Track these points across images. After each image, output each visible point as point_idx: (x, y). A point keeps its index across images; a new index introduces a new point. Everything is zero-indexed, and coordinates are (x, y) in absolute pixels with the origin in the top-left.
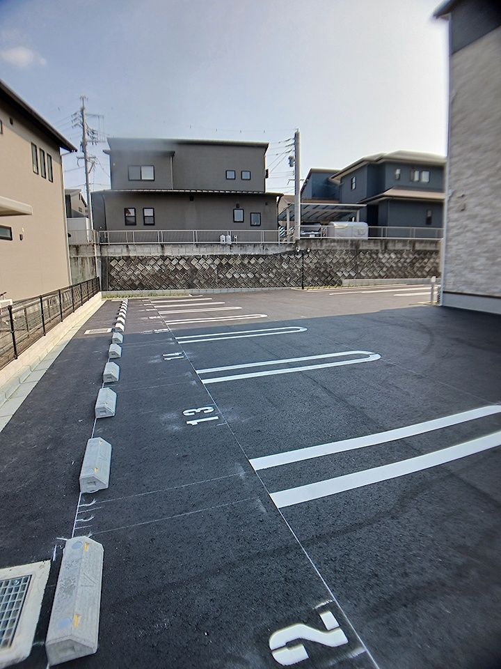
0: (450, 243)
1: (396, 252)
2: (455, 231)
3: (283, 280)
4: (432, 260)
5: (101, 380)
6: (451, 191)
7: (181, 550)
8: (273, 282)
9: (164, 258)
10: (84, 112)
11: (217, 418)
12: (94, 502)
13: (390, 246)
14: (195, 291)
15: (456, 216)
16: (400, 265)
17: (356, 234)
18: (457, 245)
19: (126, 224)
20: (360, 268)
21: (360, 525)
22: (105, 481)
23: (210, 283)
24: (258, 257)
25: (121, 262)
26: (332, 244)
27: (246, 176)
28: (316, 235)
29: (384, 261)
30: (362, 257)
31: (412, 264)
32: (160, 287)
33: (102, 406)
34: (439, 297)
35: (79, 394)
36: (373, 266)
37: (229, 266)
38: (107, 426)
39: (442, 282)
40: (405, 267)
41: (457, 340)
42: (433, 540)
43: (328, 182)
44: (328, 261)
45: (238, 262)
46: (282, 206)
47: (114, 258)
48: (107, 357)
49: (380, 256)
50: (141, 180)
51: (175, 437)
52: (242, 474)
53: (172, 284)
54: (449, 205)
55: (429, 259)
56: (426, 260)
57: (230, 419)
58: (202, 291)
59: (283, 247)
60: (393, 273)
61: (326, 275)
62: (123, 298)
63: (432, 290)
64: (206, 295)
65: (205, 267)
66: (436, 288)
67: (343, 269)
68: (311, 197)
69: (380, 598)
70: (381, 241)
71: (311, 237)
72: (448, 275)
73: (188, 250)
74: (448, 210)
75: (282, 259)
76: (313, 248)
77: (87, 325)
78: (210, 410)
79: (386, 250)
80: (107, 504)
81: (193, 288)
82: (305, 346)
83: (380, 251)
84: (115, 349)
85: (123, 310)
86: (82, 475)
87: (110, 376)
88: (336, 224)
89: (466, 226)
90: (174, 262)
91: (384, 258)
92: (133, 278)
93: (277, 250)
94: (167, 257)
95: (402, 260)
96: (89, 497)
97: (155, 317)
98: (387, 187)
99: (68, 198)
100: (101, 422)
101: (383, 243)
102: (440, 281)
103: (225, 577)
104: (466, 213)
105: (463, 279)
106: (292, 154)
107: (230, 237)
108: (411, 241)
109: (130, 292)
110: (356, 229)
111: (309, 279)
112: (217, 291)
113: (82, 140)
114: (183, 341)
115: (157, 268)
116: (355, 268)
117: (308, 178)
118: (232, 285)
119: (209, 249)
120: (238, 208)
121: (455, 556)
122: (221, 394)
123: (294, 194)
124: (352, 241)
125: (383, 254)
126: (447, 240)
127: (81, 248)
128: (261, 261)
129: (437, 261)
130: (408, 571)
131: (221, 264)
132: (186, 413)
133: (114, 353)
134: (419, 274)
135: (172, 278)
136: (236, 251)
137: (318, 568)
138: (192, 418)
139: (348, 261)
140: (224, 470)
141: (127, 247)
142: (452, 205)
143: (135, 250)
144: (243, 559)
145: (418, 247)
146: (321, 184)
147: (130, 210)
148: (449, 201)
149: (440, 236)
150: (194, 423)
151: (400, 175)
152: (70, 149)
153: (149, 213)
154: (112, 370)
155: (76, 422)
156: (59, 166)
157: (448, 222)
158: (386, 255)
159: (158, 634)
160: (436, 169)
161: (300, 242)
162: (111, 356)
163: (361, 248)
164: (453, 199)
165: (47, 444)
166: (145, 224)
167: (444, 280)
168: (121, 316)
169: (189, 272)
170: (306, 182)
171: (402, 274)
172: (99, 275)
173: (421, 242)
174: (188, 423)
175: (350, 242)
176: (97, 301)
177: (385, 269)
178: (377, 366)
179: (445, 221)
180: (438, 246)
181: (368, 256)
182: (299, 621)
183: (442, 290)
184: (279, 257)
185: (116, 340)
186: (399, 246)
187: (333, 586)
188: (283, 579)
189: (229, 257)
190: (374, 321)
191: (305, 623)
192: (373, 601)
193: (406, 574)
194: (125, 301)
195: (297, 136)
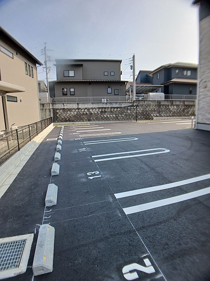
0: (200, 102)
1: (177, 105)
2: (202, 97)
3: (128, 118)
4: (192, 109)
5: (53, 160)
6: (200, 79)
7: (86, 231)
8: (124, 118)
9: (78, 109)
10: (46, 49)
11: (101, 176)
12: (51, 210)
13: (174, 103)
14: (91, 122)
15: (202, 90)
16: (178, 111)
17: (159, 98)
18: (203, 103)
19: (63, 95)
20: (161, 112)
21: (161, 223)
22: (55, 202)
23: (97, 119)
24: (117, 108)
25: (61, 111)
26: (149, 102)
27: (112, 74)
28: (142, 98)
29: (171, 109)
30: (162, 107)
31: (184, 111)
32: (77, 121)
33: (54, 170)
34: (195, 125)
35: (45, 165)
36: (167, 111)
37: (105, 112)
38: (56, 179)
39: (196, 118)
40: (180, 112)
41: (203, 144)
42: (192, 230)
43: (147, 76)
44: (147, 109)
45: (109, 110)
46: (128, 86)
47: (58, 109)
48: (55, 150)
49: (170, 107)
50: (69, 76)
51: (84, 184)
52: (111, 200)
53: (82, 120)
54: (199, 86)
55: (191, 108)
56: (189, 109)
57: (106, 177)
58: (94, 122)
59: (128, 103)
60: (175, 114)
61: (146, 115)
62: (62, 125)
63: (192, 122)
64: (96, 124)
65: (95, 112)
66: (194, 121)
67: (154, 113)
68: (140, 82)
69: (169, 254)
70: (170, 101)
71: (140, 99)
72: (199, 115)
73: (88, 105)
74: (199, 87)
75: (128, 109)
76: (141, 104)
77: (48, 137)
78: (98, 173)
79: (172, 105)
80: (56, 211)
81: (90, 121)
82: (138, 146)
83: (170, 105)
84: (59, 147)
85: (62, 131)
86: (46, 199)
87: (57, 158)
88: (151, 94)
89: (207, 94)
90: (83, 110)
91: (171, 108)
92: (66, 117)
93: (126, 105)
94: (80, 108)
95: (179, 109)
96: (49, 208)
97: (75, 133)
98: (172, 78)
99: (39, 84)
100: (53, 177)
101: (171, 102)
102: (195, 118)
103: (104, 243)
104: (207, 89)
105: (206, 117)
106: (132, 64)
107: (106, 100)
108: (183, 101)
109: (65, 123)
110: (160, 96)
111: (139, 117)
112: (100, 122)
113: (45, 60)
114: (86, 143)
115: (76, 113)
116: (159, 112)
117: (139, 74)
118: (107, 120)
119: (97, 105)
120: (109, 87)
121: (201, 237)
122: (103, 166)
123: (133, 81)
124: (158, 101)
125: (171, 106)
126: (199, 101)
127: (45, 105)
128: (119, 109)
129: (194, 109)
130: (181, 243)
131: (102, 111)
132: (88, 174)
133: (59, 149)
134: (186, 115)
135: (82, 117)
136: (109, 106)
137: (143, 240)
138: (90, 176)
139: (156, 109)
140: (104, 198)
141: (64, 104)
142: (201, 85)
143: (67, 106)
144: (111, 235)
145: (186, 103)
146: (144, 77)
147: (64, 89)
148: (199, 84)
149: (195, 98)
150: (91, 178)
151: (178, 72)
152: (40, 64)
153: (72, 90)
154: (58, 155)
155: (43, 177)
156: (36, 71)
157: (199, 93)
158: (172, 107)
159: (77, 265)
160: (194, 70)
161: (135, 101)
162: (57, 150)
163: (161, 104)
164: (201, 83)
165: (32, 186)
166: (71, 95)
167: (198, 118)
168: (61, 133)
169: (89, 115)
170: (138, 76)
171: (179, 115)
172: (52, 116)
173: (187, 101)
174: (89, 178)
175: (156, 101)
176: (51, 127)
177: (172, 113)
178: (169, 155)
179: (198, 92)
180: (195, 103)
181: (165, 107)
182: (135, 262)
183: (196, 122)
184: (126, 108)
185: (60, 143)
186: (178, 103)
187: (149, 248)
188: (128, 244)
189: (105, 108)
190: (167, 135)
191: (137, 263)
192: (166, 255)
193: (180, 244)
194: (63, 127)
195: (134, 57)
